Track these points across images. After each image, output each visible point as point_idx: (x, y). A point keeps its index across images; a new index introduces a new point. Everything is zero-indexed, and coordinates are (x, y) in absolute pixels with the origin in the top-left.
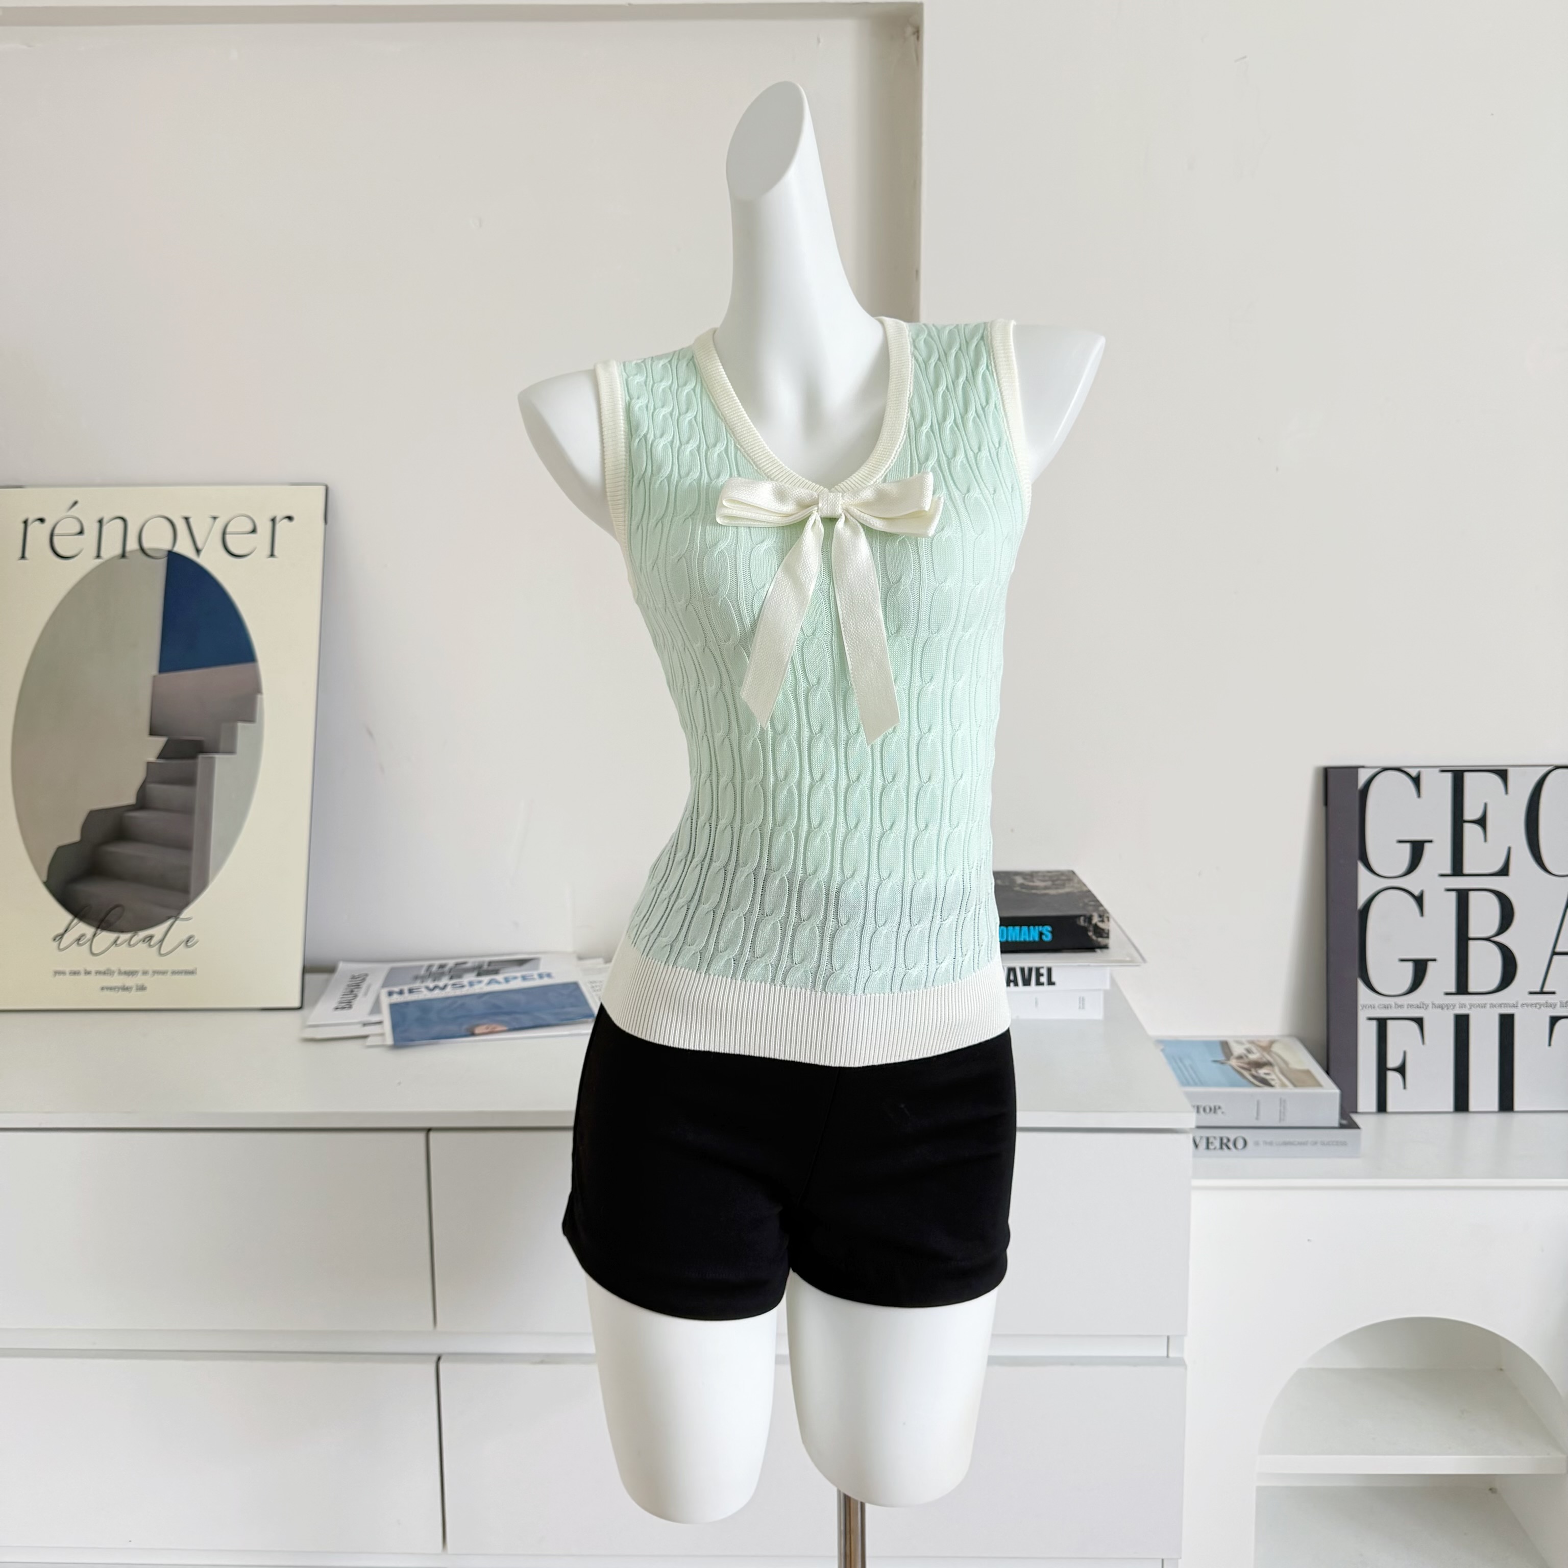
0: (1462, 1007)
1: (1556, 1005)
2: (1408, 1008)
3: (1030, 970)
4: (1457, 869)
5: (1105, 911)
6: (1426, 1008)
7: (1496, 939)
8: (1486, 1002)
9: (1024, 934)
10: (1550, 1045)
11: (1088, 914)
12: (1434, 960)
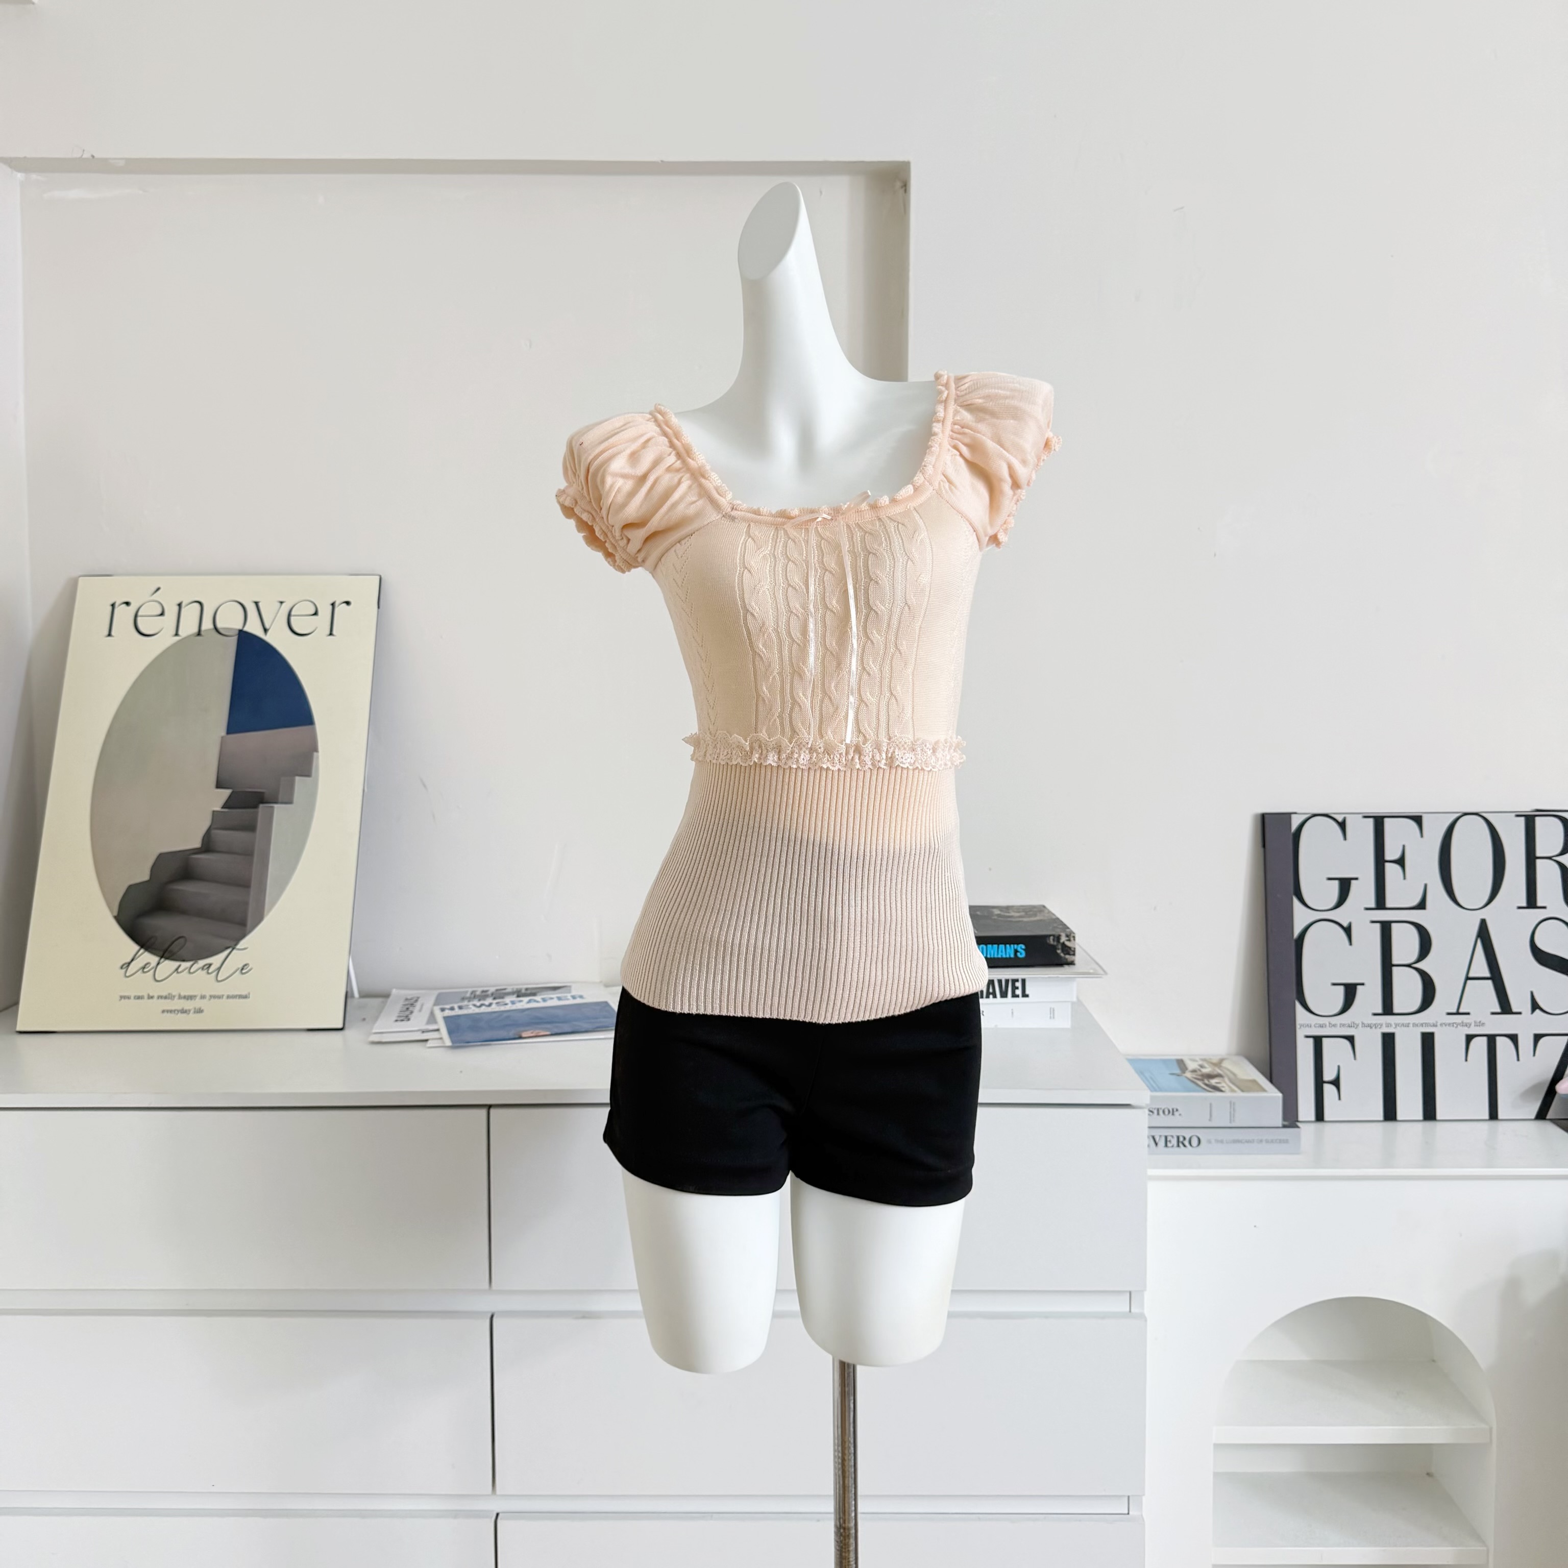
0: (1388, 1026)
1: (1470, 1025)
2: (1340, 1027)
3: (1007, 981)
4: (1381, 904)
5: (1072, 932)
6: (1356, 1028)
7: (1417, 965)
8: (1408, 1022)
9: (1002, 952)
10: (1466, 1060)
11: (1056, 933)
12: (1363, 984)
